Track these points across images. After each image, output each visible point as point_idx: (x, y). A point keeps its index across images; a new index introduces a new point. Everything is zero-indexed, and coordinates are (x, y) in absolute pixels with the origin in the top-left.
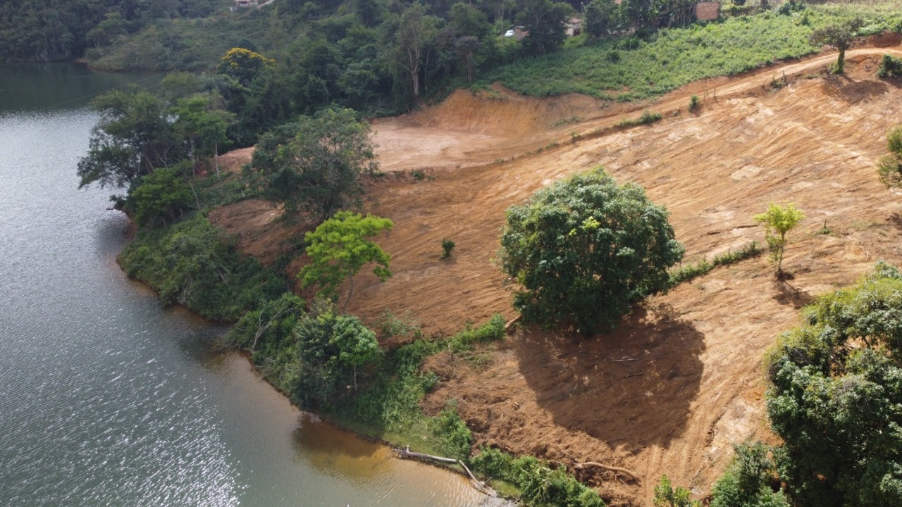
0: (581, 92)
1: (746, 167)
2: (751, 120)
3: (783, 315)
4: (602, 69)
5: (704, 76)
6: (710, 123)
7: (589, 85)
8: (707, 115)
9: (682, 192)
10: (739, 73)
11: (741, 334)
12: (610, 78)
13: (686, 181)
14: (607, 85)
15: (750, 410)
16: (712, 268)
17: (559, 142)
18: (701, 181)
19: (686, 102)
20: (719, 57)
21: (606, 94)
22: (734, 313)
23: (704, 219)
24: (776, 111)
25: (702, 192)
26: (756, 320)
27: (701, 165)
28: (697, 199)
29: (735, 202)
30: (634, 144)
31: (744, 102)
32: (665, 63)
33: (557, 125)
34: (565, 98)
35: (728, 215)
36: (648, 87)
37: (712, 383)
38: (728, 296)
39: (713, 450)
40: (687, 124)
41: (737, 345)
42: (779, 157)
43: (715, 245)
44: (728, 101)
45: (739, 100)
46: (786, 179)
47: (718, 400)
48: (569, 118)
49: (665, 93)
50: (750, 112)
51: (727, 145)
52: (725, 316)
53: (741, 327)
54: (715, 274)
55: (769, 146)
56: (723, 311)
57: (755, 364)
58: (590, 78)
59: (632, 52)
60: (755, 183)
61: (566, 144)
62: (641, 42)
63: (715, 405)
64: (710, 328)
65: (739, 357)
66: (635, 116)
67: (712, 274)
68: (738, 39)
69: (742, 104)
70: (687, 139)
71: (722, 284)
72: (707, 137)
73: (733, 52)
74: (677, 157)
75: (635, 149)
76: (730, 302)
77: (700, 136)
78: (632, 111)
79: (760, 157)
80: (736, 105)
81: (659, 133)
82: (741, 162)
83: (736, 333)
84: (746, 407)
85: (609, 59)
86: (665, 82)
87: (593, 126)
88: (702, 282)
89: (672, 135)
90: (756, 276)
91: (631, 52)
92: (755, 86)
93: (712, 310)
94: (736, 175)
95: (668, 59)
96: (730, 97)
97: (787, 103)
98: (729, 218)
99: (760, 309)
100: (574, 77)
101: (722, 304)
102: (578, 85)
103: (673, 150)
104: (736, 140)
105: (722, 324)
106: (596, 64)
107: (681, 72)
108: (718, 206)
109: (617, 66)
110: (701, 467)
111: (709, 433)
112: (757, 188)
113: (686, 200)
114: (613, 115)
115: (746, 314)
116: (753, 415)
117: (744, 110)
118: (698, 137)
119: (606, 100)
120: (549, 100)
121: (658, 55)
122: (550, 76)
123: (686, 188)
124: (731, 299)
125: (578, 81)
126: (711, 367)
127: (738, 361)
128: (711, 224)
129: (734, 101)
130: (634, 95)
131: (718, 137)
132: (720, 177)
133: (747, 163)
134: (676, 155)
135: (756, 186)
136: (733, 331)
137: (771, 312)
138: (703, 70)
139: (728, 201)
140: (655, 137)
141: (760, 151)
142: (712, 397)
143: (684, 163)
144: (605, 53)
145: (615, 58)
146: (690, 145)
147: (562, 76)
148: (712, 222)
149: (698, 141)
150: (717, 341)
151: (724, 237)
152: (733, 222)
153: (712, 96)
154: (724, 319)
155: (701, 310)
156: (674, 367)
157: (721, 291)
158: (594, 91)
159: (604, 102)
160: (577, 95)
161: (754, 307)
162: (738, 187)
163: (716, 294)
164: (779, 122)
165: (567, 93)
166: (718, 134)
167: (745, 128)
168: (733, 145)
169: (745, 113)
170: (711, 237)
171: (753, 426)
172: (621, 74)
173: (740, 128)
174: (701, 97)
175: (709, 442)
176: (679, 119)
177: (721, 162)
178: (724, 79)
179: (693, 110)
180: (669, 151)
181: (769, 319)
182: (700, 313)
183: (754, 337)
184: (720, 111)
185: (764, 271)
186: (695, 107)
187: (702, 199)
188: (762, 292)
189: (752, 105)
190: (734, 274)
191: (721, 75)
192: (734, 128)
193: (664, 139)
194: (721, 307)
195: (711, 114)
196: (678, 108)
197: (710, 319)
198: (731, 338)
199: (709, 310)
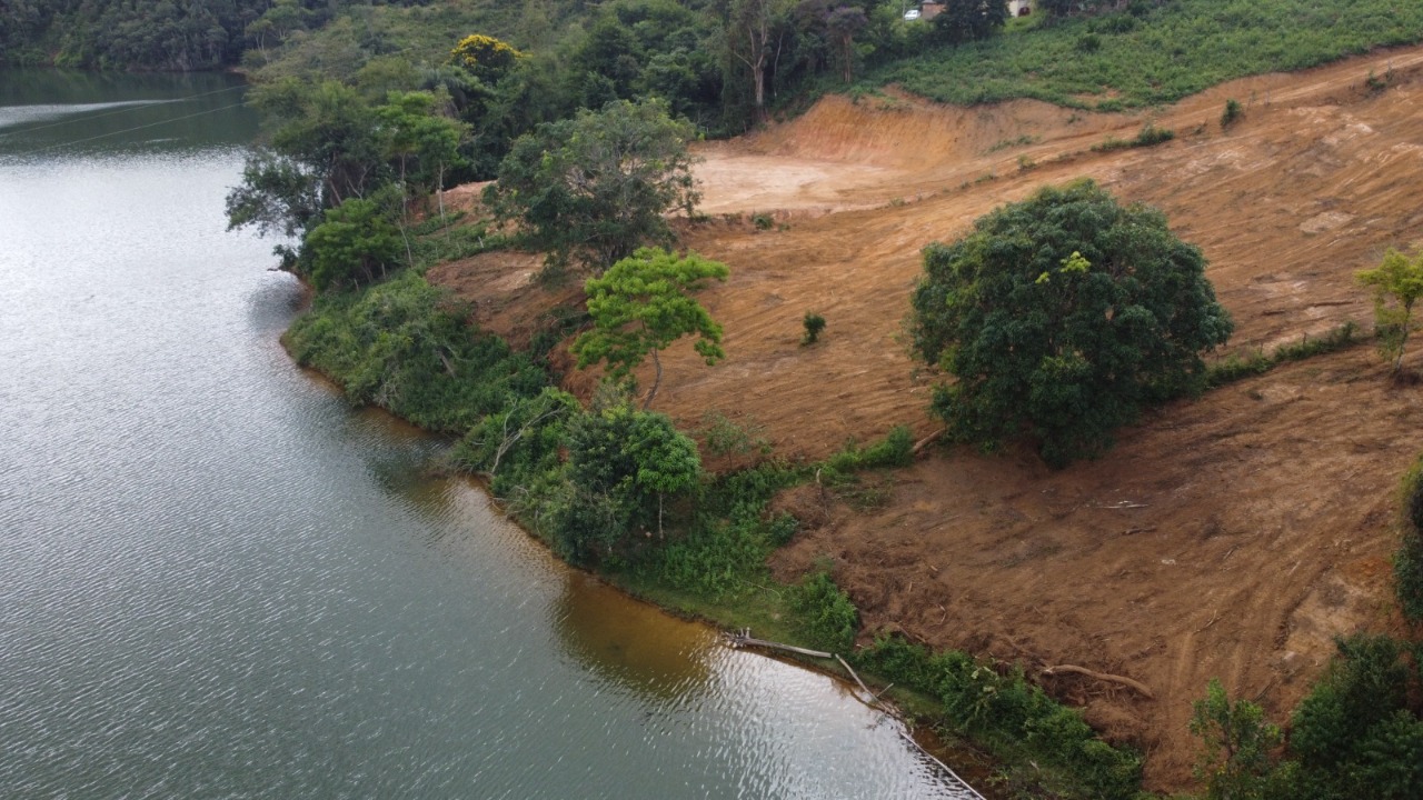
0: (1034, 96)
1: (1326, 214)
2: (1332, 140)
3: (1409, 441)
4: (1071, 63)
5: (1248, 71)
6: (1259, 145)
7: (1049, 87)
8: (1252, 134)
9: (1214, 250)
10: (1310, 67)
11: (1332, 469)
12: (1085, 76)
13: (1219, 234)
14: (1079, 86)
15: (1355, 592)
16: (1271, 366)
17: (997, 174)
18: (1246, 235)
19: (1219, 111)
20: (1273, 44)
21: (1079, 99)
22: (1317, 437)
23: (1254, 292)
24: (1375, 127)
25: (1249, 251)
26: (1359, 448)
27: (1246, 211)
28: (1241, 262)
29: (1308, 266)
30: (1127, 177)
31: (1318, 112)
32: (1178, 52)
33: (993, 149)
34: (1007, 106)
35: (1298, 286)
36: (1151, 89)
37: (1283, 546)
38: (1305, 409)
39: (1289, 655)
40: (1218, 147)
41: (1326, 488)
42: (1385, 199)
43: (1277, 331)
44: (1290, 111)
45: (1310, 109)
46: (1400, 232)
47: (1295, 573)
48: (1013, 138)
49: (1178, 99)
50: (1331, 128)
51: (1291, 180)
52: (1300, 440)
53: (1331, 459)
54: (1280, 375)
55: (1365, 181)
56: (1297, 433)
57: (1360, 517)
58: (1050, 75)
59: (1121, 37)
60: (1342, 237)
61: (1011, 177)
62: (1137, 20)
63: (1290, 583)
64: (1274, 460)
65: (1330, 507)
66: (1129, 135)
67: (1277, 375)
68: (1304, 15)
69: (1318, 116)
70: (1220, 169)
71: (1292, 391)
72: (1254, 167)
73: (1297, 36)
74: (1203, 198)
75: (1129, 185)
76: (1309, 420)
77: (1242, 166)
78: (1123, 127)
79: (1350, 197)
80: (1304, 117)
81: (1171, 161)
82: (1316, 206)
83: (1323, 468)
84: (1346, 586)
85: (1081, 48)
86: (1180, 82)
87: (1056, 150)
88: (1256, 388)
89: (1193, 164)
90: (1356, 379)
91: (1119, 37)
92: (1338, 87)
93: (1278, 431)
94: (1309, 226)
95: (1185, 46)
96: (1294, 105)
97: (1395, 116)
98: (1299, 290)
99: (1365, 432)
100: (1023, 75)
101: (1293, 422)
102: (1028, 87)
103: (1195, 186)
104: (1305, 172)
105: (1297, 454)
106: (1059, 56)
107: (1206, 66)
108: (1278, 273)
109: (1095, 58)
110: (1268, 682)
111: (1281, 628)
112: (1347, 246)
113: (1220, 263)
114: (1090, 134)
115: (1339, 439)
116: (1360, 600)
117: (1319, 125)
118: (1238, 167)
119: (1078, 109)
120: (981, 109)
121: (1166, 42)
122: (983, 74)
123: (1220, 245)
124: (1311, 414)
125: (1029, 81)
126: (1279, 521)
127: (1330, 513)
128: (1267, 300)
129: (1302, 111)
130: (1126, 102)
131: (1274, 167)
132: (1279, 228)
133: (1328, 205)
134: (1201, 194)
135: (1345, 242)
136: (1317, 465)
137: (1386, 436)
138: (1246, 63)
139: (1298, 265)
140: (1163, 166)
141: (1347, 189)
142: (1283, 569)
143: (1215, 208)
144: (1075, 40)
145: (1091, 46)
146: (1225, 179)
147: (1002, 72)
148: (1269, 296)
149: (1239, 173)
150: (1289, 481)
151: (1292, 319)
152: (1307, 297)
153: (1261, 103)
154: (1300, 445)
155: (1257, 431)
156: (1211, 519)
157: (1293, 401)
158: (1056, 95)
159: (1073, 111)
160: (1027, 101)
161: (1355, 428)
162: (1313, 244)
163: (1281, 407)
164: (1382, 144)
165: (1010, 98)
166: (1274, 162)
167: (1322, 153)
168: (1299, 179)
169: (1321, 129)
170: (1268, 318)
171: (1360, 618)
172: (1103, 68)
173: (1312, 153)
174: (1244, 104)
175: (1280, 643)
176: (1205, 139)
177: (1285, 206)
178: (1282, 77)
179: (1228, 126)
180: (1188, 188)
181: (1382, 447)
182: (1255, 435)
183: (1356, 475)
184: (1277, 126)
185: (1370, 372)
186: (1232, 117)
187: (1249, 262)
188: (1367, 405)
189: (1334, 116)
190: (1315, 375)
191: (1278, 71)
192: (1302, 152)
193: (1180, 170)
194: (1293, 426)
195: (1260, 131)
196: (1202, 122)
197: (1274, 445)
198: (1314, 477)
199: (1271, 431)
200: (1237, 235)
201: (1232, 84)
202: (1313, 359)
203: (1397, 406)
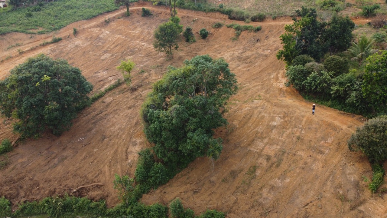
0: (17, 31)
1: (105, 54)
2: (101, 36)
4: (25, 21)
5: (76, 20)
6: (85, 39)
7: (21, 28)
8: (82, 36)
9: (82, 68)
10: (91, 18)
11: (125, 115)
12: (31, 24)
13: (82, 63)
14: (30, 27)
15: (138, 141)
16: (105, 94)
17: (12, 56)
18: (88, 62)
19: (72, 31)
20: (80, 13)
21: (31, 31)
22: (120, 108)
23: (95, 76)
24: (110, 32)
25: (91, 66)
26: (129, 108)
27: (87, 56)
28: (89, 69)
29: (105, 68)
30: (53, 52)
32: (56, 16)
33: (8, 48)
34: (9, 35)
35: (105, 73)
36: (51, 27)
37: (121, 137)
38: (115, 102)
39: (129, 161)
40: (75, 41)
41: (125, 119)
42: (117, 49)
43: (103, 85)
44: (90, 30)
45: (94, 29)
46: (122, 56)
47: (125, 142)
48: (14, 44)
49: (60, 29)
50: (100, 33)
51: (95, 47)
52: (116, 110)
53: (124, 112)
55: (112, 45)
56: (115, 108)
57: (134, 124)
58: (20, 25)
59: (38, 12)
60: (111, 59)
61: (17, 56)
62: (42, 8)
63: (125, 144)
64: (112, 116)
65: (128, 123)
66: (49, 40)
67: (107, 95)
68: (85, 5)
69: (96, 31)
70: (77, 46)
71: (111, 99)
72: (85, 45)
73: (85, 10)
75: (54, 54)
76: (117, 105)
77: (82, 45)
78: (47, 38)
79: (109, 50)
80: (93, 31)
81: (63, 46)
82: (103, 53)
84: (136, 140)
86: (59, 24)
87: (29, 46)
88: (103, 100)
89: (70, 46)
90: (124, 92)
92: (98, 23)
93: (111, 109)
94: (103, 58)
95: (57, 14)
96: (90, 28)
97: (113, 29)
99: (129, 104)
100: (11, 25)
101: (114, 106)
103: (72, 52)
104: (98, 44)
105: (117, 113)
106: (21, 19)
107: (65, 20)
108: (99, 70)
109: (32, 19)
110: (127, 169)
111: (126, 155)
112: (112, 61)
113: (85, 71)
114: (38, 41)
115: (125, 107)
116: (140, 142)
117: (97, 33)
118: (81, 45)
121: (52, 13)
123: (83, 66)
124: (117, 103)
126: (118, 131)
127: (128, 125)
129: (92, 29)
130: (46, 31)
131: (90, 44)
132: (96, 59)
133: (105, 52)
134: (74, 54)
136: (122, 114)
137: (133, 104)
138: (75, 18)
139: (103, 68)
141: (108, 48)
142: (122, 142)
143: (79, 57)
144: (25, 14)
145: (30, 15)
146: (79, 49)
148: (99, 77)
149: (82, 47)
151: (106, 81)
152: (108, 75)
153: (82, 28)
154: (117, 111)
155: (107, 111)
156: (103, 135)
157: (112, 101)
158: (24, 30)
159: (31, 35)
161: (127, 104)
162: (105, 62)
163: (110, 103)
164: (113, 36)
166: (90, 43)
167: (100, 39)
168: (97, 46)
169: (98, 34)
170: (100, 82)
171: (141, 146)
172: (36, 22)
173: (98, 40)
174: (78, 29)
175: (127, 159)
176: (71, 39)
177: (96, 54)
178: (85, 21)
179: (76, 35)
180: (70, 52)
181: (134, 106)
182: (106, 112)
183: (131, 114)
184: (87, 34)
185: (126, 90)
186: (76, 32)
187: (92, 69)
188: (128, 97)
189: (100, 30)
190: (115, 94)
191: (83, 20)
192: (95, 40)
193: (67, 48)
194: (114, 107)
195: (84, 35)
196: (69, 34)
197: (111, 113)
198: (122, 117)
199: (109, 110)
200: (86, 63)
201: (73, 24)
202: (113, 90)
203: (134, 96)
